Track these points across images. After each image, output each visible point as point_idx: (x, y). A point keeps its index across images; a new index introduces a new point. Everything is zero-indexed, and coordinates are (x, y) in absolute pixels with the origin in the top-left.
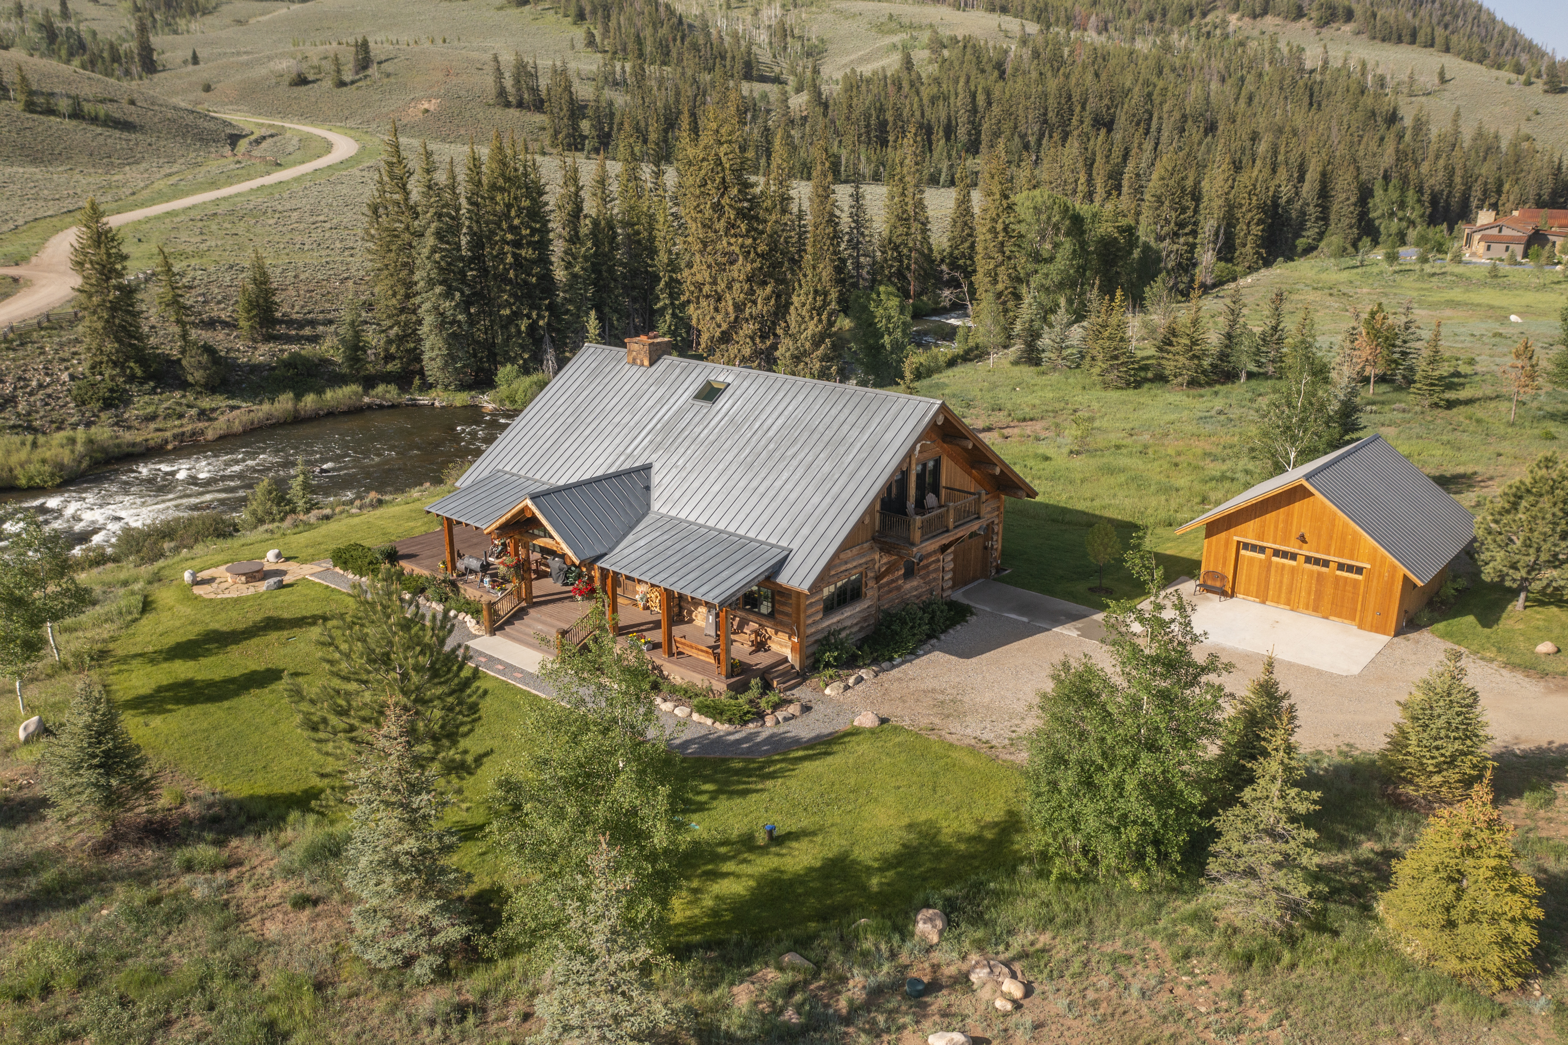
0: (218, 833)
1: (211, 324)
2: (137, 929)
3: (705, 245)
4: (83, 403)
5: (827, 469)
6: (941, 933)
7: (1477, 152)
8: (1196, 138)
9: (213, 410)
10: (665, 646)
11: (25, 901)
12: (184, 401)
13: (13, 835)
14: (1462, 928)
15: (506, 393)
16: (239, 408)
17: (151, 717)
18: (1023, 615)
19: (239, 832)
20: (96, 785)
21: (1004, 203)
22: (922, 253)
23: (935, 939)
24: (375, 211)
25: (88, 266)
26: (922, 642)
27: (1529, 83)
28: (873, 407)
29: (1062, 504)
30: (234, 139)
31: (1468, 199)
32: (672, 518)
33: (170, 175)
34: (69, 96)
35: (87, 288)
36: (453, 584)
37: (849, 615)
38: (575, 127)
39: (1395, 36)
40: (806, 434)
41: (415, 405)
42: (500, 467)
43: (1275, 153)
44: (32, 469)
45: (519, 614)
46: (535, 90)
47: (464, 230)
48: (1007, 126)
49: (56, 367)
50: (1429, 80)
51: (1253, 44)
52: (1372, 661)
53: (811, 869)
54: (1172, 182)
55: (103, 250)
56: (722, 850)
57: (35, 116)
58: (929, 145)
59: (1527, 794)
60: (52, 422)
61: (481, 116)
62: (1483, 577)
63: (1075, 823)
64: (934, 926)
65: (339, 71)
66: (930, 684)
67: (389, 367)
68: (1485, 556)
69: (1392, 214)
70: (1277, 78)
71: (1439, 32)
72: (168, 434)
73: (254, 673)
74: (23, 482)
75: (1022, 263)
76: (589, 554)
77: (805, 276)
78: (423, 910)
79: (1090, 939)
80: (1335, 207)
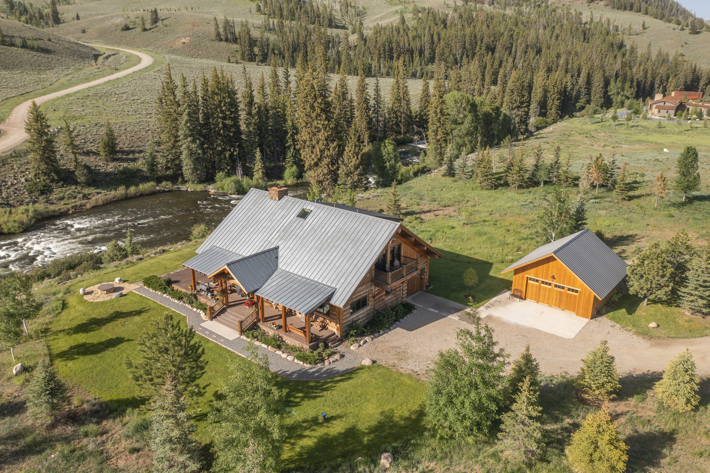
0: (98, 418)
1: (88, 153)
2: (66, 464)
3: (307, 123)
4: (32, 192)
5: (352, 252)
6: (390, 463)
7: (658, 62)
8: (531, 57)
9: (89, 194)
10: (284, 327)
11: (20, 451)
12: (76, 190)
13: (13, 420)
14: (596, 463)
15: (220, 185)
16: (101, 193)
17: (68, 361)
18: (436, 309)
19: (106, 417)
20: (48, 402)
21: (441, 100)
22: (407, 114)
23: (388, 466)
24: (161, 101)
25: (33, 131)
26: (392, 324)
27: (683, 29)
28: (372, 224)
29: (457, 252)
30: (96, 57)
31: (654, 84)
32: (287, 272)
33: (67, 75)
34: (20, 37)
35: (32, 141)
36: (195, 296)
37: (362, 313)
38: (252, 51)
39: (623, 7)
40: (343, 236)
41: (179, 190)
42: (215, 244)
43: (567, 64)
44: (10, 225)
45: (223, 311)
46: (233, 33)
47: (201, 112)
48: (447, 51)
49: (19, 175)
50: (638, 28)
51: (559, 11)
52: (580, 331)
53: (340, 434)
54: (518, 84)
55: (39, 124)
56: (305, 425)
57: (5, 47)
58: (412, 59)
59: (635, 396)
60: (18, 201)
61: (209, 45)
62: (630, 292)
63: (446, 416)
64: (388, 461)
65: (144, 24)
66: (395, 344)
67: (168, 173)
68: (631, 283)
69: (618, 93)
70: (569, 27)
71: (643, 5)
72: (69, 206)
73: (111, 339)
74: (6, 230)
75: (449, 126)
76: (252, 289)
77: (351, 138)
78: (181, 459)
79: (451, 465)
80: (594, 89)
